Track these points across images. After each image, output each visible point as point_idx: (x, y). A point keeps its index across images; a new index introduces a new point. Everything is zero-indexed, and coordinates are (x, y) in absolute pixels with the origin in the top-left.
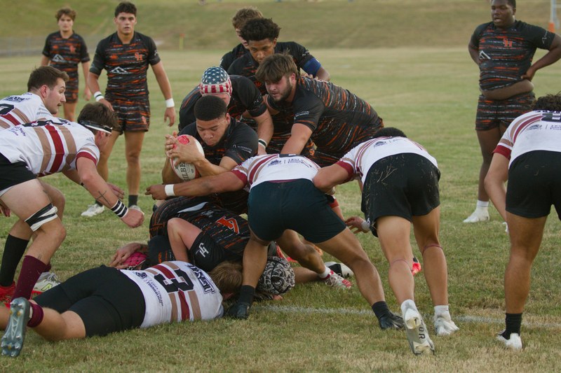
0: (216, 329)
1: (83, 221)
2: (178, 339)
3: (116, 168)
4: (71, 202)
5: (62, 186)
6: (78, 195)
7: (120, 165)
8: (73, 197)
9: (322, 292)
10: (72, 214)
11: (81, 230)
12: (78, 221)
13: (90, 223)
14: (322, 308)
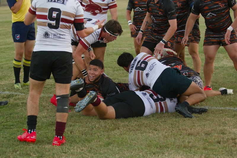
0: (174, 116)
1: (117, 70)
2: (158, 120)
3: (130, 48)
4: (111, 62)
5: (108, 55)
6: (114, 59)
7: (132, 47)
8: (112, 60)
9: (218, 100)
10: (112, 68)
11: (116, 74)
12: (115, 70)
13: (120, 71)
14: (218, 107)
